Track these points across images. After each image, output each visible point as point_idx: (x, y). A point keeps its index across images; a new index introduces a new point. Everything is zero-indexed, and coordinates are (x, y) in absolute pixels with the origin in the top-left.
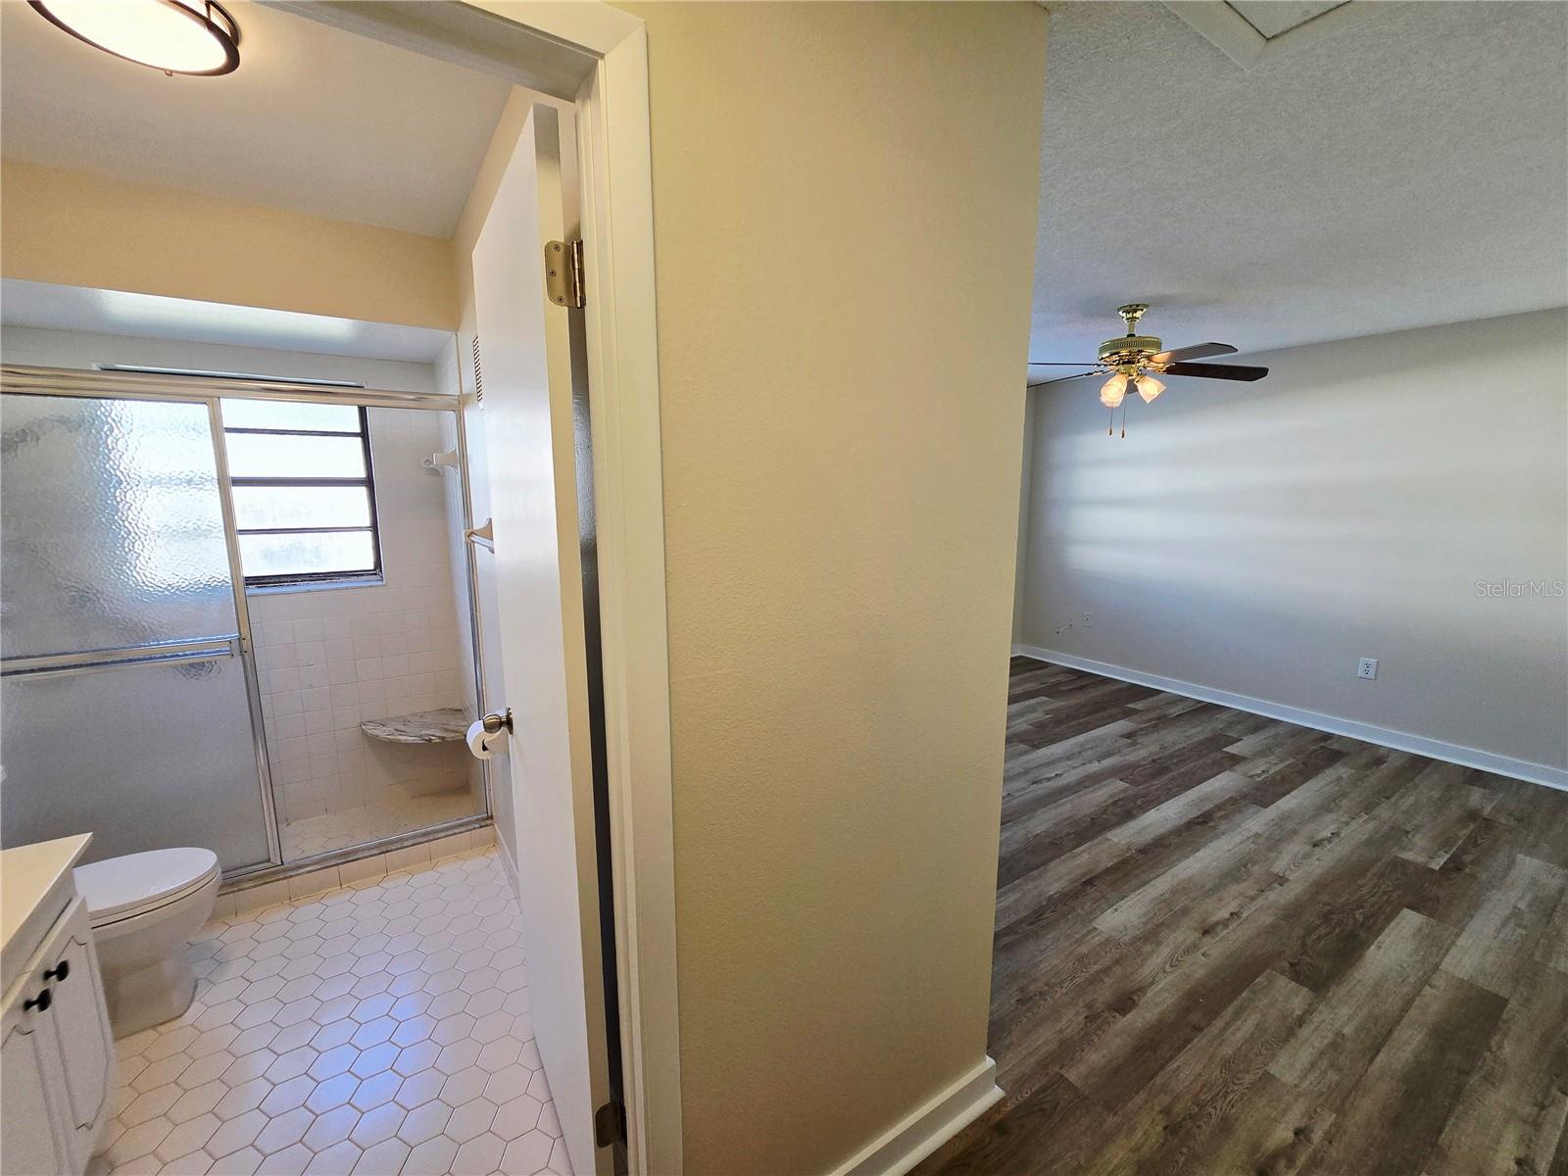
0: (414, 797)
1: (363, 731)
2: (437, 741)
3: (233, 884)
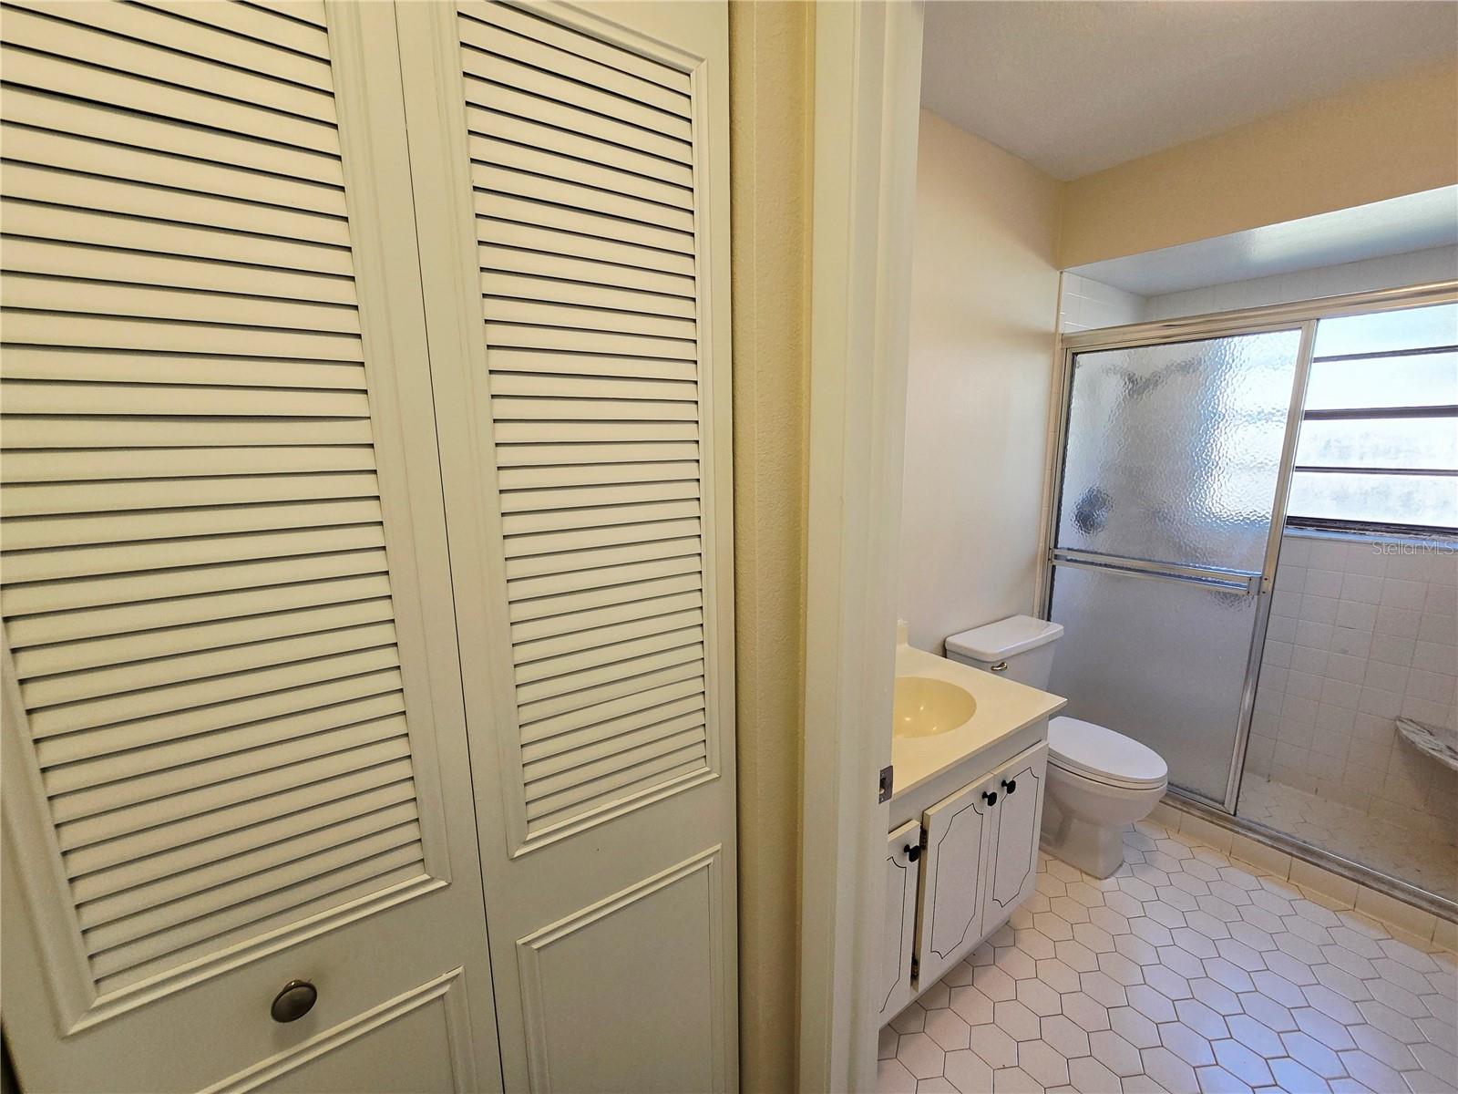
1: (1397, 730)
3: (1184, 803)
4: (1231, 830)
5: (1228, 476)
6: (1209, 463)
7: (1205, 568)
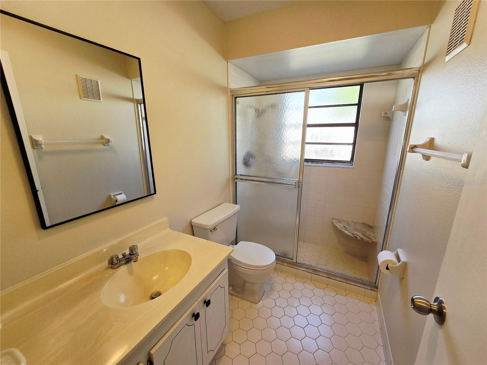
0: (344, 252)
1: (332, 222)
2: (360, 239)
3: (282, 261)
4: (296, 268)
5: (287, 146)
6: (281, 141)
7: (283, 179)
